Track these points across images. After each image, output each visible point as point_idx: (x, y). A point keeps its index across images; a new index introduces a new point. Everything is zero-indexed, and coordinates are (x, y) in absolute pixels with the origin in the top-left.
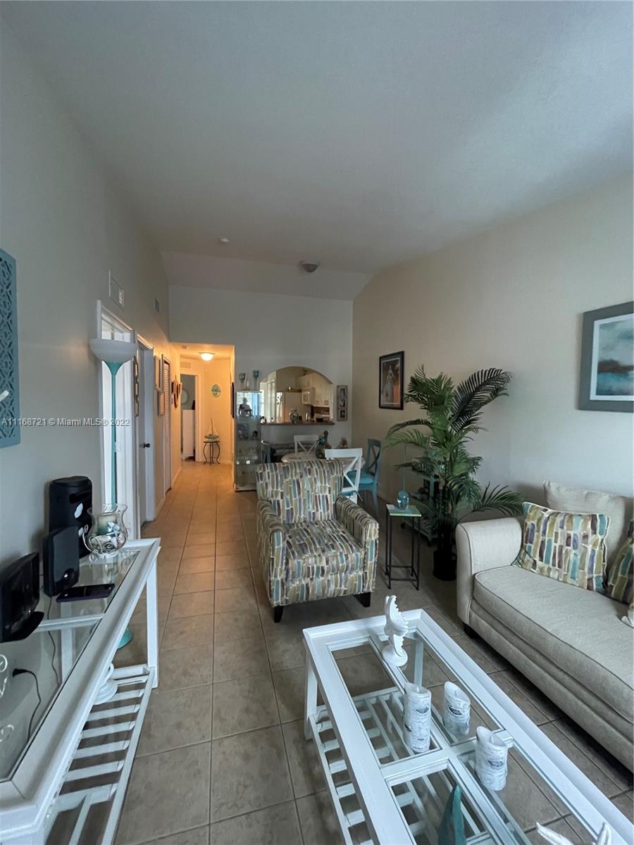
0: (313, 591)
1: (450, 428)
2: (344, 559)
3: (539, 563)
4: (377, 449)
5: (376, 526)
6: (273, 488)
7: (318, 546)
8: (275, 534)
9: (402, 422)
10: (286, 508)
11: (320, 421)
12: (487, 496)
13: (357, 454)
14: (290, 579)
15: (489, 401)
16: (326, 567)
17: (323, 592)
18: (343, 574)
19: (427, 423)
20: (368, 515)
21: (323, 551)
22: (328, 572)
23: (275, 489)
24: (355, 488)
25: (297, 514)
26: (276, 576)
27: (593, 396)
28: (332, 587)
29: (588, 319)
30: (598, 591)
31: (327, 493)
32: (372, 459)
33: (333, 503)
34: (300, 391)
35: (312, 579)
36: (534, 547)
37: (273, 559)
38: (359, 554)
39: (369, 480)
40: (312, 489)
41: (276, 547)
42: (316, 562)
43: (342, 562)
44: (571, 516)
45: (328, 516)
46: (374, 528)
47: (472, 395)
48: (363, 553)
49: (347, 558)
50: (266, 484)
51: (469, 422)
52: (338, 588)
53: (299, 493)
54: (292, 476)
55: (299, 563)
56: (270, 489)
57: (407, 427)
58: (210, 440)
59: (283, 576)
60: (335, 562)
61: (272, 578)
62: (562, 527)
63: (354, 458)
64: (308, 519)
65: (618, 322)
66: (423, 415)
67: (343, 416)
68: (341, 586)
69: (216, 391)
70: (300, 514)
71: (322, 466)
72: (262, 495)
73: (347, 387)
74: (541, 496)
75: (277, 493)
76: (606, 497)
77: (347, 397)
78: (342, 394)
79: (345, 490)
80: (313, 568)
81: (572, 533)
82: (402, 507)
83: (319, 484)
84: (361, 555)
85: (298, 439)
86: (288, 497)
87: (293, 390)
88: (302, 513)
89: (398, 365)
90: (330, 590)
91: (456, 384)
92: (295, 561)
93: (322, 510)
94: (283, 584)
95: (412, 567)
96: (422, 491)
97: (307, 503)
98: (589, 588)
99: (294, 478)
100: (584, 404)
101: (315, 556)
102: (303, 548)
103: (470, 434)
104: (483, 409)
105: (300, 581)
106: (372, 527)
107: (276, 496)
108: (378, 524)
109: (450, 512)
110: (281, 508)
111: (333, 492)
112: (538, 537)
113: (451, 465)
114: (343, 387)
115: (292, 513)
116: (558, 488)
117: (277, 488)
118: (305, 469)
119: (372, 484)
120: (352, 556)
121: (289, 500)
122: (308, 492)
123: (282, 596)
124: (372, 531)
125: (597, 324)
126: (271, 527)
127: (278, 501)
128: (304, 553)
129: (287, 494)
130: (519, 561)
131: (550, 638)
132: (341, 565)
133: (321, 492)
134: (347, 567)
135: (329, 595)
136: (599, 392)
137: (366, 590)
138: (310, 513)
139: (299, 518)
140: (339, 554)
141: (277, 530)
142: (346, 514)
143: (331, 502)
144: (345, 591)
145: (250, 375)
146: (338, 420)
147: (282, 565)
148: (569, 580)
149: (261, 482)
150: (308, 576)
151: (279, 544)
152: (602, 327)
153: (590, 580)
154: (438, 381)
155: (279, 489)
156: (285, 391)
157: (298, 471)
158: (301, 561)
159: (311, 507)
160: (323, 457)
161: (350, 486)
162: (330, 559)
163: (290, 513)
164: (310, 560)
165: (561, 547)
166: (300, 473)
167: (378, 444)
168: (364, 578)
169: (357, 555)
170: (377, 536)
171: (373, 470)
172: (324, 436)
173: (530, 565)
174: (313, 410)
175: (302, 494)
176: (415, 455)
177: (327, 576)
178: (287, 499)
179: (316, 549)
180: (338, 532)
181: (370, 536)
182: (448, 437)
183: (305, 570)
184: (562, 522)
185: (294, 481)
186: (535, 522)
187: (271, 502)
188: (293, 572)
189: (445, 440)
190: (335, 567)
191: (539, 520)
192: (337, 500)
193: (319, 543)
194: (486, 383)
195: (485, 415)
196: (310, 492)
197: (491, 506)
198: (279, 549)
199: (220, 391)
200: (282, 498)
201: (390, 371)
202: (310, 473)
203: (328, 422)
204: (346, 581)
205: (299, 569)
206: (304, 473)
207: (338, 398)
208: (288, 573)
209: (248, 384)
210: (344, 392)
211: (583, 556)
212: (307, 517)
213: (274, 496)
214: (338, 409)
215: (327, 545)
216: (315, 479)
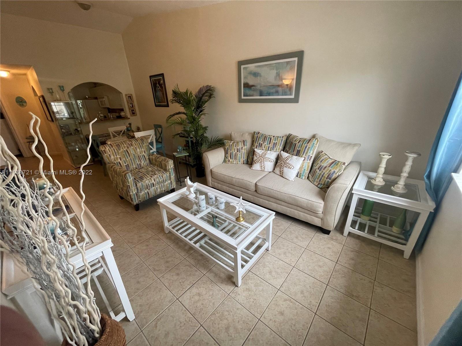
0: (151, 194)
1: (194, 115)
2: (162, 177)
3: (230, 160)
4: (160, 129)
5: (172, 162)
6: (114, 156)
7: (148, 176)
8: (127, 174)
9: (172, 114)
10: (125, 165)
11: (120, 117)
12: (212, 141)
13: (151, 133)
14: (139, 191)
15: (208, 100)
16: (154, 183)
17: (155, 193)
18: (162, 184)
19: (184, 113)
20: (167, 158)
21: (151, 177)
22: (156, 185)
23: (115, 157)
24: (155, 150)
25: (131, 166)
26: (132, 192)
27: (243, 97)
28: (159, 190)
29: (240, 63)
30: (246, 164)
31: (144, 153)
32: (158, 135)
33: (148, 157)
34: (96, 98)
35: (149, 189)
36: (228, 155)
37: (129, 185)
38: (167, 174)
40: (136, 153)
41: (129, 180)
42: (149, 182)
43: (161, 179)
44: (238, 142)
45: (147, 164)
46: (171, 162)
47: (201, 98)
48: (169, 173)
49: (163, 177)
50: (109, 155)
51: (201, 111)
52: (161, 190)
53: (129, 156)
54: (123, 149)
56: (112, 157)
57: (175, 116)
59: (136, 191)
60: (158, 180)
61: (131, 193)
62: (236, 147)
63: (150, 135)
64: (137, 167)
65: (248, 67)
66: (182, 109)
67: (134, 113)
68: (162, 189)
69: (21, 102)
70: (133, 166)
71: (137, 141)
72: (109, 161)
73: (131, 95)
74: (230, 138)
75: (117, 158)
76: (247, 134)
77: (133, 101)
78: (130, 100)
79: (151, 151)
80: (149, 184)
81: (238, 148)
82: (180, 152)
83: (138, 150)
84: (168, 174)
85: (111, 130)
86: (124, 159)
87: (90, 98)
88: (134, 165)
89: (162, 82)
90: (158, 191)
91: (194, 93)
92: (140, 184)
93: (143, 162)
94: (137, 195)
96: (185, 146)
97: (135, 160)
98: (244, 163)
100: (241, 101)
101: (148, 180)
102: (141, 178)
103: (202, 116)
104: (206, 104)
105: (144, 191)
106: (170, 162)
107: (117, 160)
108: (172, 161)
109: (199, 151)
110: (122, 165)
111: (147, 152)
112: (229, 152)
113: (196, 131)
114: (129, 95)
115: (129, 166)
116: (234, 134)
117: (116, 156)
118: (129, 144)
119: (161, 147)
120: (165, 176)
121: (125, 161)
122: (134, 154)
123: (138, 199)
124: (171, 164)
125: (242, 67)
126: (123, 172)
127: (119, 162)
128: (143, 180)
129: (123, 158)
130: (225, 161)
131: (234, 179)
132: (160, 180)
133: (141, 154)
134: (163, 180)
135: (158, 194)
136: (244, 96)
137: (173, 188)
138: (138, 164)
139: (133, 168)
140: (159, 176)
142: (156, 161)
143: (147, 157)
144: (164, 190)
145: (56, 89)
146: (131, 116)
147: (134, 187)
148: (239, 163)
149: (106, 155)
150: (148, 188)
151: (130, 178)
152: (244, 68)
153: (244, 161)
154: (186, 93)
156: (84, 99)
157: (125, 145)
158: (143, 183)
159: (137, 161)
161: (151, 149)
162: (155, 179)
163: (128, 166)
164: (147, 181)
165: (236, 153)
167: (160, 126)
168: (171, 183)
169: (166, 175)
170: (173, 165)
172: (129, 126)
173: (228, 161)
174: (110, 111)
175: (131, 156)
176: (179, 129)
177: (155, 186)
179: (148, 177)
180: (155, 169)
181: (170, 166)
182: (194, 119)
183: (145, 186)
184: (236, 145)
185: (125, 151)
186: (228, 147)
187: (115, 163)
188: (140, 189)
189: (193, 121)
190: (159, 182)
191: (229, 146)
192: (149, 156)
193: (148, 174)
194: (206, 92)
195: (206, 107)
196: (135, 154)
197: (213, 145)
198: (131, 181)
199: (26, 102)
200: (121, 160)
201: (158, 85)
202: (132, 146)
203: (125, 118)
204: (164, 186)
205: (143, 186)
206: (129, 146)
207: (128, 103)
208: (138, 189)
209: (58, 96)
210: (131, 98)
211: (242, 154)
212: (137, 166)
213: (116, 160)
214: (129, 109)
215: (152, 174)
216: (135, 148)
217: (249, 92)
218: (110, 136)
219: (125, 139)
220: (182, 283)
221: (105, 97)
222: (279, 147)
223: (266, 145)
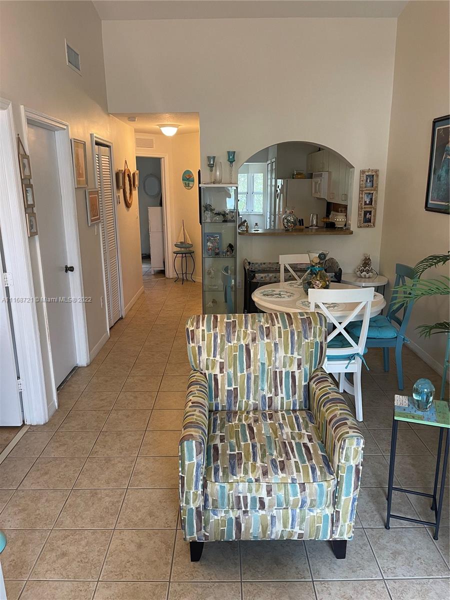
0: (247, 529)
2: (299, 490)
5: (358, 444)
6: (209, 355)
7: (259, 463)
8: (186, 443)
10: (227, 388)
11: (331, 226)
13: (363, 298)
14: (210, 508)
16: (267, 500)
17: (264, 531)
18: (298, 510)
21: (265, 473)
22: (270, 507)
23: (212, 358)
24: (360, 348)
25: (242, 398)
26: (187, 502)
28: (279, 527)
31: (294, 368)
33: (304, 383)
35: (245, 512)
37: (182, 478)
38: (325, 484)
39: (388, 332)
40: (270, 361)
41: (187, 463)
42: (250, 491)
43: (295, 494)
45: (295, 405)
46: (354, 446)
48: (333, 483)
49: (303, 489)
50: (199, 348)
52: (289, 529)
53: (249, 366)
54: (239, 338)
55: (222, 488)
56: (204, 356)
59: (200, 502)
60: (282, 494)
61: (183, 504)
64: (260, 407)
68: (293, 527)
69: (189, 180)
70: (248, 398)
72: (193, 364)
73: (377, 171)
75: (214, 363)
78: (369, 184)
80: (246, 497)
83: (281, 353)
84: (329, 486)
86: (231, 371)
88: (252, 396)
90: (274, 530)
92: (217, 486)
93: (284, 395)
94: (199, 514)
97: (260, 383)
99: (243, 342)
101: (250, 481)
102: (234, 464)
105: (227, 512)
106: (351, 444)
107: (213, 368)
108: (362, 441)
110: (220, 386)
111: (305, 367)
115: (236, 397)
117: (214, 356)
118: (261, 327)
119: (396, 336)
120: (313, 488)
122: (263, 364)
123: (199, 530)
124: (352, 450)
127: (216, 376)
128: (233, 474)
129: (230, 366)
132: (291, 498)
133: (285, 366)
134: (304, 502)
135: (273, 537)
137: (337, 537)
138: (264, 397)
139: (247, 404)
140: (290, 481)
143: (301, 382)
144: (300, 535)
146: (360, 227)
147: (196, 488)
149: (192, 345)
150: (239, 508)
151: (191, 459)
155: (218, 358)
158: (227, 486)
159: (266, 388)
162: (275, 488)
163: (233, 395)
166: (252, 333)
168: (335, 520)
169: (321, 486)
170: (360, 459)
171: (399, 315)
175: (252, 368)
177: (270, 510)
178: (229, 374)
179: (254, 467)
183: (233, 499)
185: (241, 346)
187: (205, 375)
188: (213, 500)
190: (283, 499)
192: (311, 379)
196: (267, 364)
198: (191, 465)
200: (221, 371)
202: (267, 336)
204: (303, 520)
205: (223, 497)
207: (361, 191)
208: (206, 500)
209: (218, 173)
210: (372, 181)
212: (259, 403)
213: (210, 368)
214: (360, 208)
215: (273, 461)
216: (276, 344)
218: (279, 272)
221: (325, 174)
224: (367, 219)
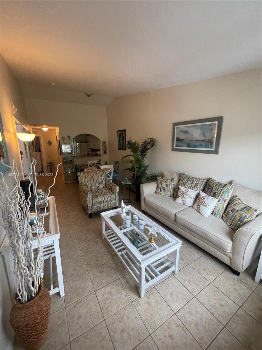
0: (101, 208)
1: (139, 157)
3: (160, 192)
4: (118, 164)
6: (84, 179)
7: (101, 195)
8: (88, 193)
9: (125, 155)
10: (90, 186)
11: (97, 155)
12: (150, 177)
13: (111, 167)
14: (94, 205)
15: (151, 148)
16: (104, 201)
18: (109, 202)
19: (133, 156)
20: (116, 185)
21: (103, 196)
24: (111, 178)
25: (93, 187)
26: (89, 205)
27: (175, 147)
28: (106, 206)
29: (175, 124)
30: (172, 197)
31: (103, 180)
32: (116, 168)
33: (105, 183)
34: (86, 142)
35: (100, 205)
36: (159, 188)
37: (88, 200)
39: (116, 175)
40: (98, 179)
42: (101, 199)
43: (109, 199)
44: (167, 179)
45: (103, 187)
47: (145, 147)
48: (115, 195)
49: (110, 197)
50: (82, 178)
51: (144, 155)
52: (108, 206)
53: (93, 181)
54: (90, 176)
55: (96, 200)
56: (83, 180)
57: (127, 157)
58: (50, 164)
59: (92, 204)
60: (107, 199)
61: (88, 205)
62: (165, 182)
63: (110, 168)
64: (97, 189)
65: (180, 127)
66: (131, 153)
67: (105, 153)
69: (50, 143)
71: (100, 171)
72: (81, 182)
73: (106, 141)
74: (162, 175)
75: (86, 181)
76: (176, 174)
77: (106, 145)
78: (104, 144)
79: (108, 179)
80: (100, 201)
81: (167, 184)
82: (126, 182)
83: (100, 177)
84: (114, 196)
85: (89, 162)
86: (90, 182)
87: (84, 142)
88: (95, 186)
89: (124, 135)
91: (140, 145)
92: (95, 200)
93: (101, 185)
94: (92, 207)
95: (130, 199)
96: (133, 177)
97: (96, 184)
98: (170, 196)
99: (91, 176)
100: (173, 150)
102: (97, 196)
103: (145, 159)
104: (149, 151)
105: (97, 205)
108: (119, 187)
109: (140, 182)
110: (88, 186)
111: (104, 179)
112: (160, 186)
113: (139, 168)
114: (104, 142)
116: (166, 173)
118: (95, 173)
119: (117, 176)
120: (112, 197)
122: (96, 180)
123: (92, 210)
124: (117, 189)
125: (176, 127)
126: (86, 191)
127: (87, 184)
128: (97, 197)
130: (156, 192)
131: (159, 208)
132: (108, 199)
133: (101, 180)
135: (105, 208)
136: (176, 146)
137: (116, 206)
140: (108, 196)
141: (88, 192)
142: (109, 185)
143: (104, 183)
144: (110, 207)
145: (66, 137)
146: (103, 154)
147: (91, 201)
148: (166, 195)
149: (80, 178)
150: (99, 204)
151: (89, 195)
152: (177, 128)
153: (170, 194)
154: (135, 143)
155: (87, 180)
156: (80, 142)
157: (92, 174)
158: (97, 200)
159: (98, 184)
160: (100, 168)
161: (109, 177)
162: (105, 198)
163: (91, 187)
164: (99, 199)
165: (165, 187)
167: (118, 163)
168: (116, 203)
170: (119, 190)
171: (117, 172)
172: (99, 161)
173: (158, 193)
174: (93, 150)
176: (130, 166)
177: (105, 203)
178: (90, 183)
179: (101, 196)
180: (107, 191)
181: (117, 191)
182: (138, 159)
183: (98, 202)
184: (165, 181)
186: (160, 182)
187: (84, 184)
189: (138, 161)
191: (161, 181)
193: (102, 194)
194: (150, 142)
195: (149, 153)
197: (151, 179)
198: (90, 197)
199: (52, 143)
200: (88, 182)
201: (121, 136)
203: (100, 155)
204: (110, 204)
205: (96, 202)
206: (94, 174)
207: (103, 146)
208: (93, 203)
209: (66, 141)
210: (105, 144)
211: (169, 189)
212: (97, 187)
214: (103, 150)
215: (104, 195)
216: (98, 176)
217: (179, 144)
218: (88, 166)
219: (95, 169)
220: (101, 280)
221: (92, 142)
222: (200, 187)
223: (189, 184)
224: (105, 152)
